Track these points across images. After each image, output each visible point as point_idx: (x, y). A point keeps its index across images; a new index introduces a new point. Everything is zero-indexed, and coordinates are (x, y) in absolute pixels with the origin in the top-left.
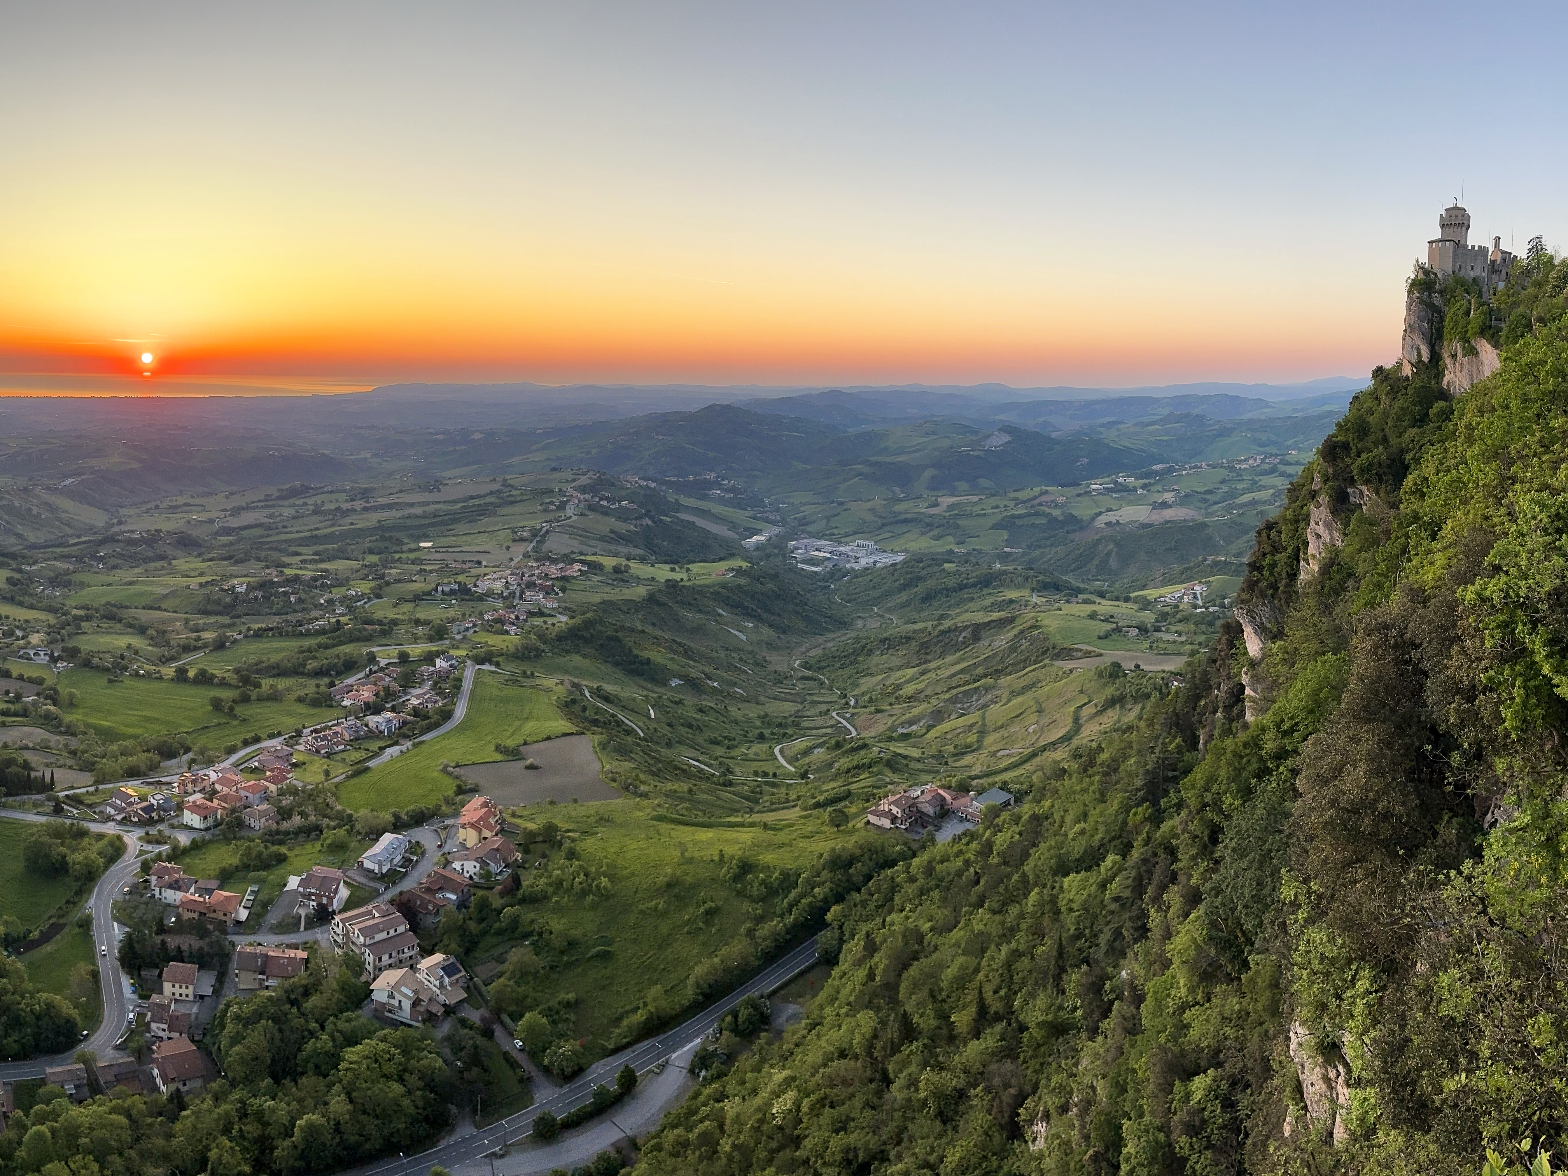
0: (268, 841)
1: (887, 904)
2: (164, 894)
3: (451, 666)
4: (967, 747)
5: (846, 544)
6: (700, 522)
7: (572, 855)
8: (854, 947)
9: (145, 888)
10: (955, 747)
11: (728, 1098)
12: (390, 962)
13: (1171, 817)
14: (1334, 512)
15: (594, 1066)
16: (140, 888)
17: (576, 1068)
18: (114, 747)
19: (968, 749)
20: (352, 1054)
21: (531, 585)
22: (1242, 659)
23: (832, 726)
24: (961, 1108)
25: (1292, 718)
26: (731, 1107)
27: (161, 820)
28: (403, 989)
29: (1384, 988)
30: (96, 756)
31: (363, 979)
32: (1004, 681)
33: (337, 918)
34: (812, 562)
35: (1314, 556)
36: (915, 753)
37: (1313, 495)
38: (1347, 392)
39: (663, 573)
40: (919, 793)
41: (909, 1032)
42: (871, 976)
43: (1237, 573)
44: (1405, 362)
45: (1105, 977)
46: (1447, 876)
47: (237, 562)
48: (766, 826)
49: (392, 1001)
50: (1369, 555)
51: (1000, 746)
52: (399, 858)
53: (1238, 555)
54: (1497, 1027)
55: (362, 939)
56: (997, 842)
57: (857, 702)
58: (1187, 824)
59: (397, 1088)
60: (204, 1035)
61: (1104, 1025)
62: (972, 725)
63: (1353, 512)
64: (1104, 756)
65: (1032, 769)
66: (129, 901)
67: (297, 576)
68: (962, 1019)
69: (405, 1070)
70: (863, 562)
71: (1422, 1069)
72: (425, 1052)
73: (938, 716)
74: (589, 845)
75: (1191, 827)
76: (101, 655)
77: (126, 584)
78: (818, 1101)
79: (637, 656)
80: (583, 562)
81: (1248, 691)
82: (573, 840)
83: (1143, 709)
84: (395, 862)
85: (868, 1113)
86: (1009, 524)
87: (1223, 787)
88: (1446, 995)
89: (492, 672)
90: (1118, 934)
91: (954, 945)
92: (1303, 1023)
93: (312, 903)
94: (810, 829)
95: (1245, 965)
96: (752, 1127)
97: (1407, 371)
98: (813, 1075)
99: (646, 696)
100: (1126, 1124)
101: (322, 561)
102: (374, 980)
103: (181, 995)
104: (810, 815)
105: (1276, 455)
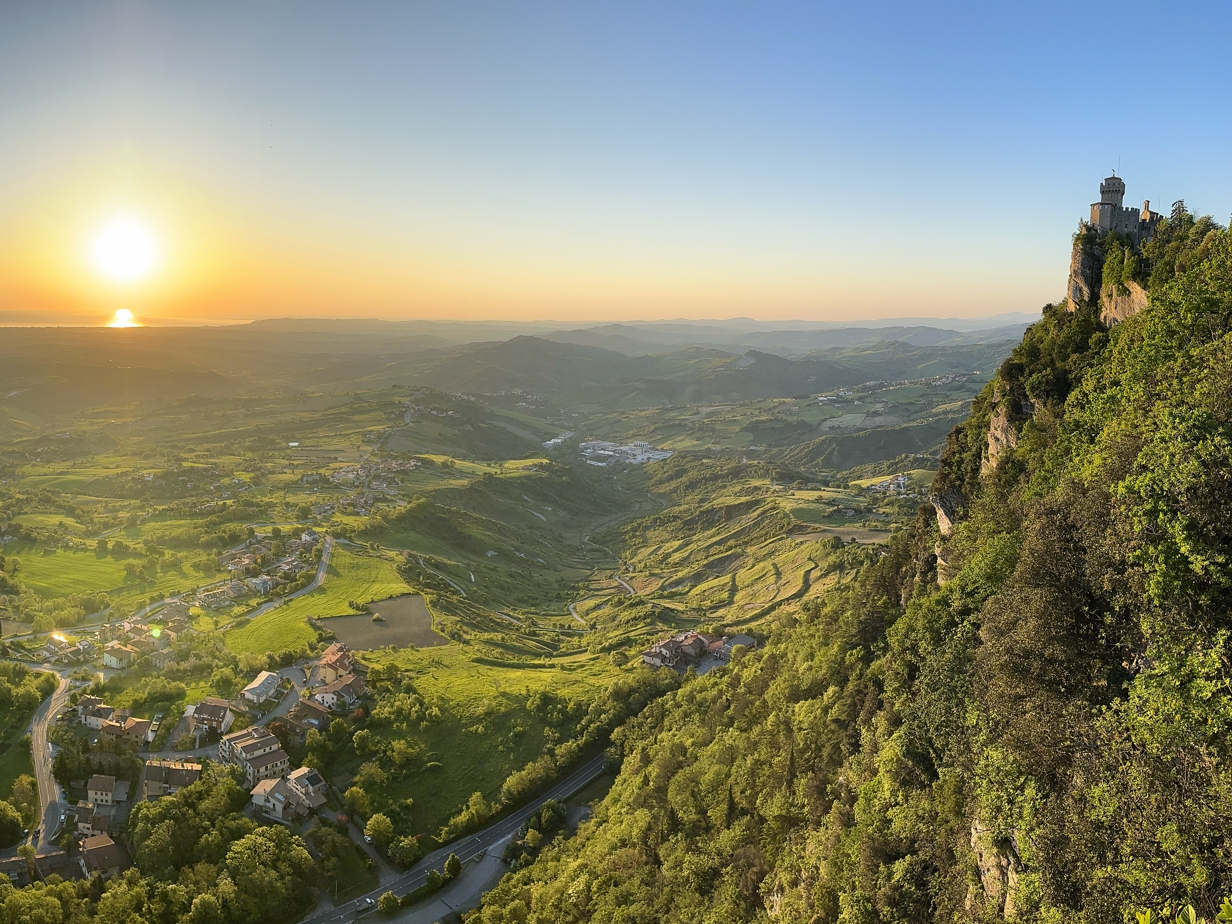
0: (170, 678)
1: (658, 725)
2: (88, 721)
3: (313, 539)
4: (721, 602)
5: (626, 444)
6: (510, 428)
7: (410, 690)
8: (632, 760)
9: (74, 716)
10: (712, 602)
11: (533, 882)
12: (266, 773)
13: (878, 657)
14: (1011, 419)
15: (427, 857)
16: (70, 716)
17: (412, 858)
18: (49, 603)
19: (722, 604)
20: (238, 846)
21: (377, 477)
22: (935, 535)
23: (615, 587)
24: (716, 883)
25: (974, 583)
26: (536, 890)
27: (86, 662)
28: (277, 795)
29: (1046, 796)
30: (36, 611)
31: (245, 786)
32: (750, 550)
33: (225, 738)
34: (599, 458)
35: (993, 455)
36: (681, 607)
37: (994, 406)
38: (1022, 325)
39: (482, 468)
40: (683, 638)
41: (675, 825)
42: (646, 781)
43: (933, 468)
44: (1070, 301)
45: (826, 782)
46: (1100, 711)
47: (146, 457)
48: (563, 668)
49: (267, 804)
50: (1038, 455)
51: (747, 601)
52: (273, 691)
53: (935, 453)
54: (1138, 830)
55: (244, 755)
56: (744, 676)
57: (635, 568)
58: (891, 663)
59: (273, 874)
60: (121, 832)
61: (825, 819)
62: (725, 585)
63: (1025, 420)
64: (826, 610)
65: (771, 619)
66: (60, 726)
67: (192, 467)
68: (716, 814)
69: (278, 859)
70: (639, 458)
71: (1077, 861)
72: (294, 845)
73: (698, 578)
74: (422, 683)
75: (894, 666)
76: (39, 531)
77: (58, 474)
78: (604, 882)
79: (461, 533)
80: (418, 459)
81: (939, 561)
82: (411, 678)
83: (858, 572)
84: (271, 693)
85: (644, 888)
86: (754, 428)
87: (920, 636)
88: (1097, 803)
89: (347, 545)
90: (836, 748)
91: (710, 756)
92: (982, 821)
93: (205, 726)
94: (597, 669)
95: (935, 776)
96: (553, 905)
97: (1072, 307)
98: (600, 862)
99: (468, 565)
100: (842, 896)
101: (212, 457)
102: (254, 787)
103: (102, 801)
104: (598, 658)
105: (964, 375)
